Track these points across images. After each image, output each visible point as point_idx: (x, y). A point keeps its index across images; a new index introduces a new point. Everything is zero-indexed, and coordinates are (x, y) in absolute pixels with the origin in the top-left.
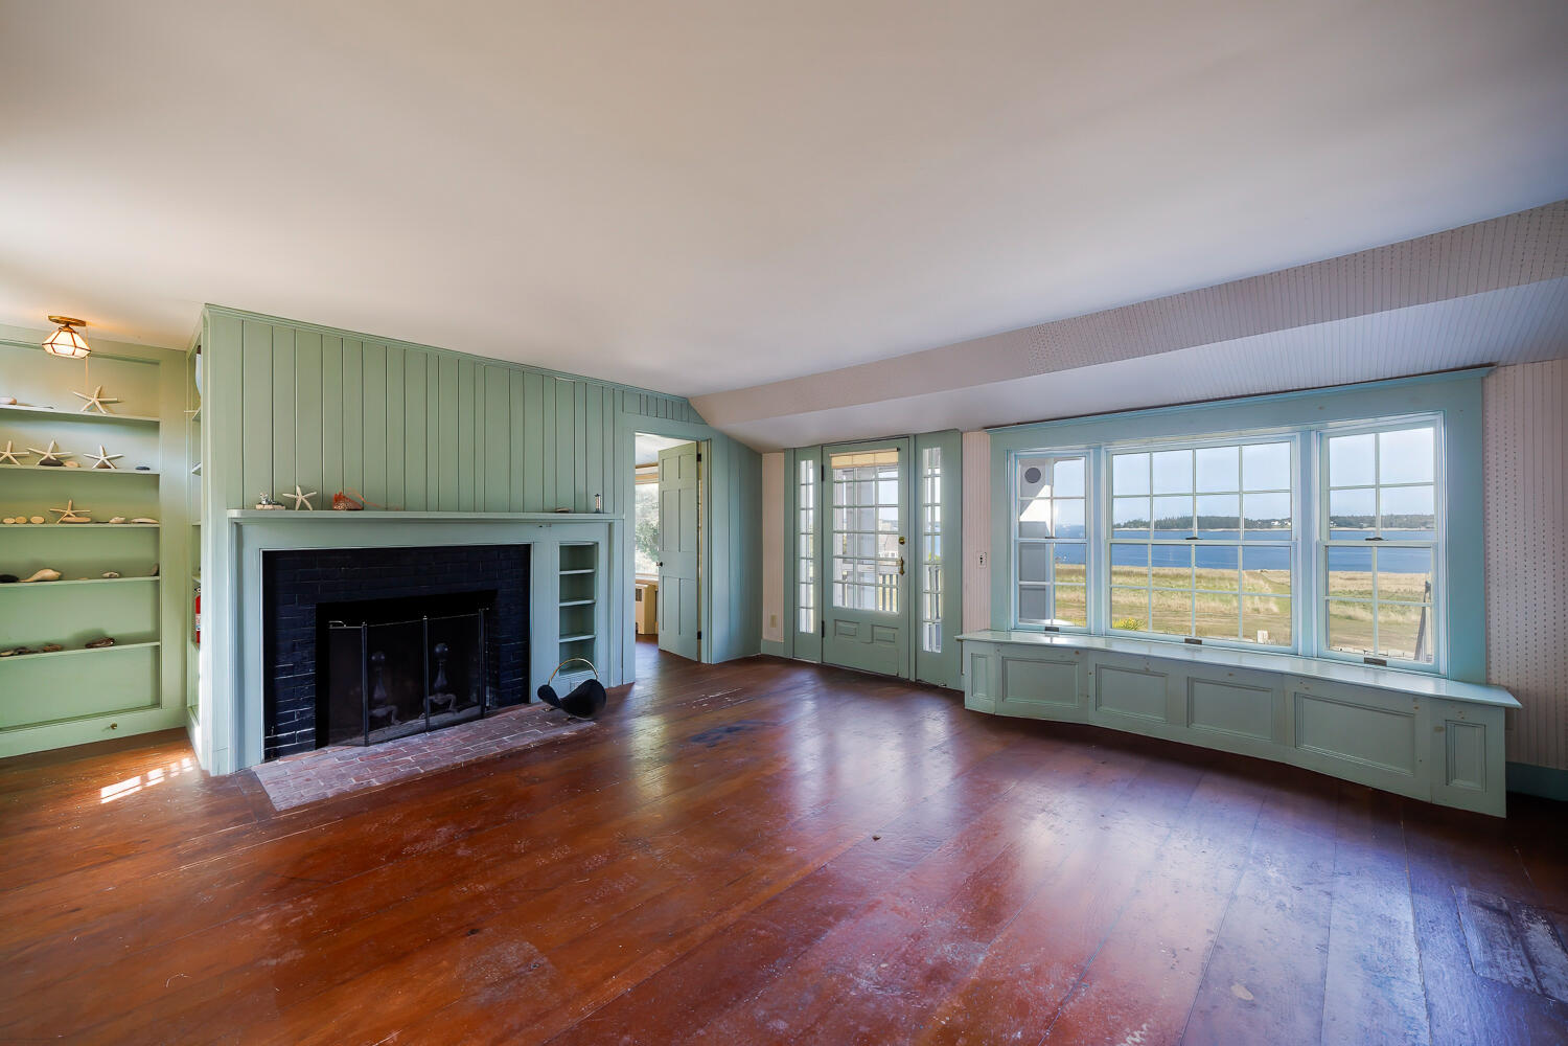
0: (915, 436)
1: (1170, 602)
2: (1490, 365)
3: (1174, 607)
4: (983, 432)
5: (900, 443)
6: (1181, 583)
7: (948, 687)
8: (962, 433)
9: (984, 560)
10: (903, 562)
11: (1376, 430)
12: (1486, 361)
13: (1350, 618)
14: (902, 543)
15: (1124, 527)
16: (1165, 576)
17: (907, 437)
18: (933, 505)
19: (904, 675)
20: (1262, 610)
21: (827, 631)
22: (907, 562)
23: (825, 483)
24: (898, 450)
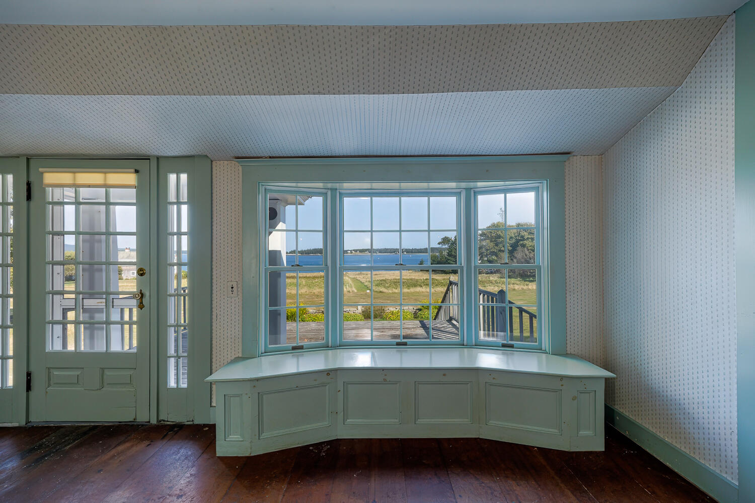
0: (158, 158)
1: (315, 291)
2: (568, 153)
3: (316, 293)
4: (235, 163)
5: (138, 164)
6: (317, 280)
7: (196, 422)
8: (212, 161)
9: (235, 289)
10: (142, 295)
11: (505, 191)
12: (566, 151)
13: (381, 292)
14: (142, 275)
15: (289, 253)
16: (309, 277)
17: (147, 158)
18: (179, 234)
19: (142, 418)
20: (351, 291)
21: (34, 384)
22: (147, 294)
23: (32, 203)
24: (137, 171)
